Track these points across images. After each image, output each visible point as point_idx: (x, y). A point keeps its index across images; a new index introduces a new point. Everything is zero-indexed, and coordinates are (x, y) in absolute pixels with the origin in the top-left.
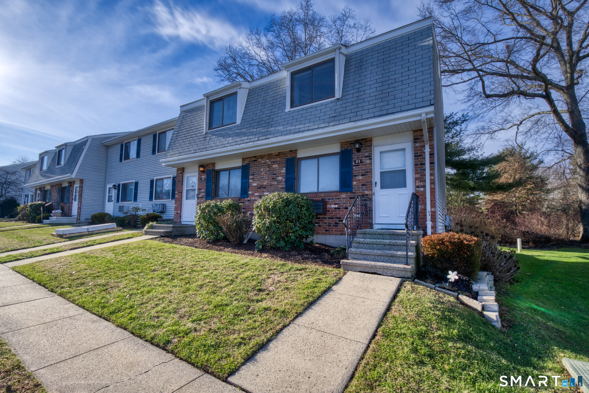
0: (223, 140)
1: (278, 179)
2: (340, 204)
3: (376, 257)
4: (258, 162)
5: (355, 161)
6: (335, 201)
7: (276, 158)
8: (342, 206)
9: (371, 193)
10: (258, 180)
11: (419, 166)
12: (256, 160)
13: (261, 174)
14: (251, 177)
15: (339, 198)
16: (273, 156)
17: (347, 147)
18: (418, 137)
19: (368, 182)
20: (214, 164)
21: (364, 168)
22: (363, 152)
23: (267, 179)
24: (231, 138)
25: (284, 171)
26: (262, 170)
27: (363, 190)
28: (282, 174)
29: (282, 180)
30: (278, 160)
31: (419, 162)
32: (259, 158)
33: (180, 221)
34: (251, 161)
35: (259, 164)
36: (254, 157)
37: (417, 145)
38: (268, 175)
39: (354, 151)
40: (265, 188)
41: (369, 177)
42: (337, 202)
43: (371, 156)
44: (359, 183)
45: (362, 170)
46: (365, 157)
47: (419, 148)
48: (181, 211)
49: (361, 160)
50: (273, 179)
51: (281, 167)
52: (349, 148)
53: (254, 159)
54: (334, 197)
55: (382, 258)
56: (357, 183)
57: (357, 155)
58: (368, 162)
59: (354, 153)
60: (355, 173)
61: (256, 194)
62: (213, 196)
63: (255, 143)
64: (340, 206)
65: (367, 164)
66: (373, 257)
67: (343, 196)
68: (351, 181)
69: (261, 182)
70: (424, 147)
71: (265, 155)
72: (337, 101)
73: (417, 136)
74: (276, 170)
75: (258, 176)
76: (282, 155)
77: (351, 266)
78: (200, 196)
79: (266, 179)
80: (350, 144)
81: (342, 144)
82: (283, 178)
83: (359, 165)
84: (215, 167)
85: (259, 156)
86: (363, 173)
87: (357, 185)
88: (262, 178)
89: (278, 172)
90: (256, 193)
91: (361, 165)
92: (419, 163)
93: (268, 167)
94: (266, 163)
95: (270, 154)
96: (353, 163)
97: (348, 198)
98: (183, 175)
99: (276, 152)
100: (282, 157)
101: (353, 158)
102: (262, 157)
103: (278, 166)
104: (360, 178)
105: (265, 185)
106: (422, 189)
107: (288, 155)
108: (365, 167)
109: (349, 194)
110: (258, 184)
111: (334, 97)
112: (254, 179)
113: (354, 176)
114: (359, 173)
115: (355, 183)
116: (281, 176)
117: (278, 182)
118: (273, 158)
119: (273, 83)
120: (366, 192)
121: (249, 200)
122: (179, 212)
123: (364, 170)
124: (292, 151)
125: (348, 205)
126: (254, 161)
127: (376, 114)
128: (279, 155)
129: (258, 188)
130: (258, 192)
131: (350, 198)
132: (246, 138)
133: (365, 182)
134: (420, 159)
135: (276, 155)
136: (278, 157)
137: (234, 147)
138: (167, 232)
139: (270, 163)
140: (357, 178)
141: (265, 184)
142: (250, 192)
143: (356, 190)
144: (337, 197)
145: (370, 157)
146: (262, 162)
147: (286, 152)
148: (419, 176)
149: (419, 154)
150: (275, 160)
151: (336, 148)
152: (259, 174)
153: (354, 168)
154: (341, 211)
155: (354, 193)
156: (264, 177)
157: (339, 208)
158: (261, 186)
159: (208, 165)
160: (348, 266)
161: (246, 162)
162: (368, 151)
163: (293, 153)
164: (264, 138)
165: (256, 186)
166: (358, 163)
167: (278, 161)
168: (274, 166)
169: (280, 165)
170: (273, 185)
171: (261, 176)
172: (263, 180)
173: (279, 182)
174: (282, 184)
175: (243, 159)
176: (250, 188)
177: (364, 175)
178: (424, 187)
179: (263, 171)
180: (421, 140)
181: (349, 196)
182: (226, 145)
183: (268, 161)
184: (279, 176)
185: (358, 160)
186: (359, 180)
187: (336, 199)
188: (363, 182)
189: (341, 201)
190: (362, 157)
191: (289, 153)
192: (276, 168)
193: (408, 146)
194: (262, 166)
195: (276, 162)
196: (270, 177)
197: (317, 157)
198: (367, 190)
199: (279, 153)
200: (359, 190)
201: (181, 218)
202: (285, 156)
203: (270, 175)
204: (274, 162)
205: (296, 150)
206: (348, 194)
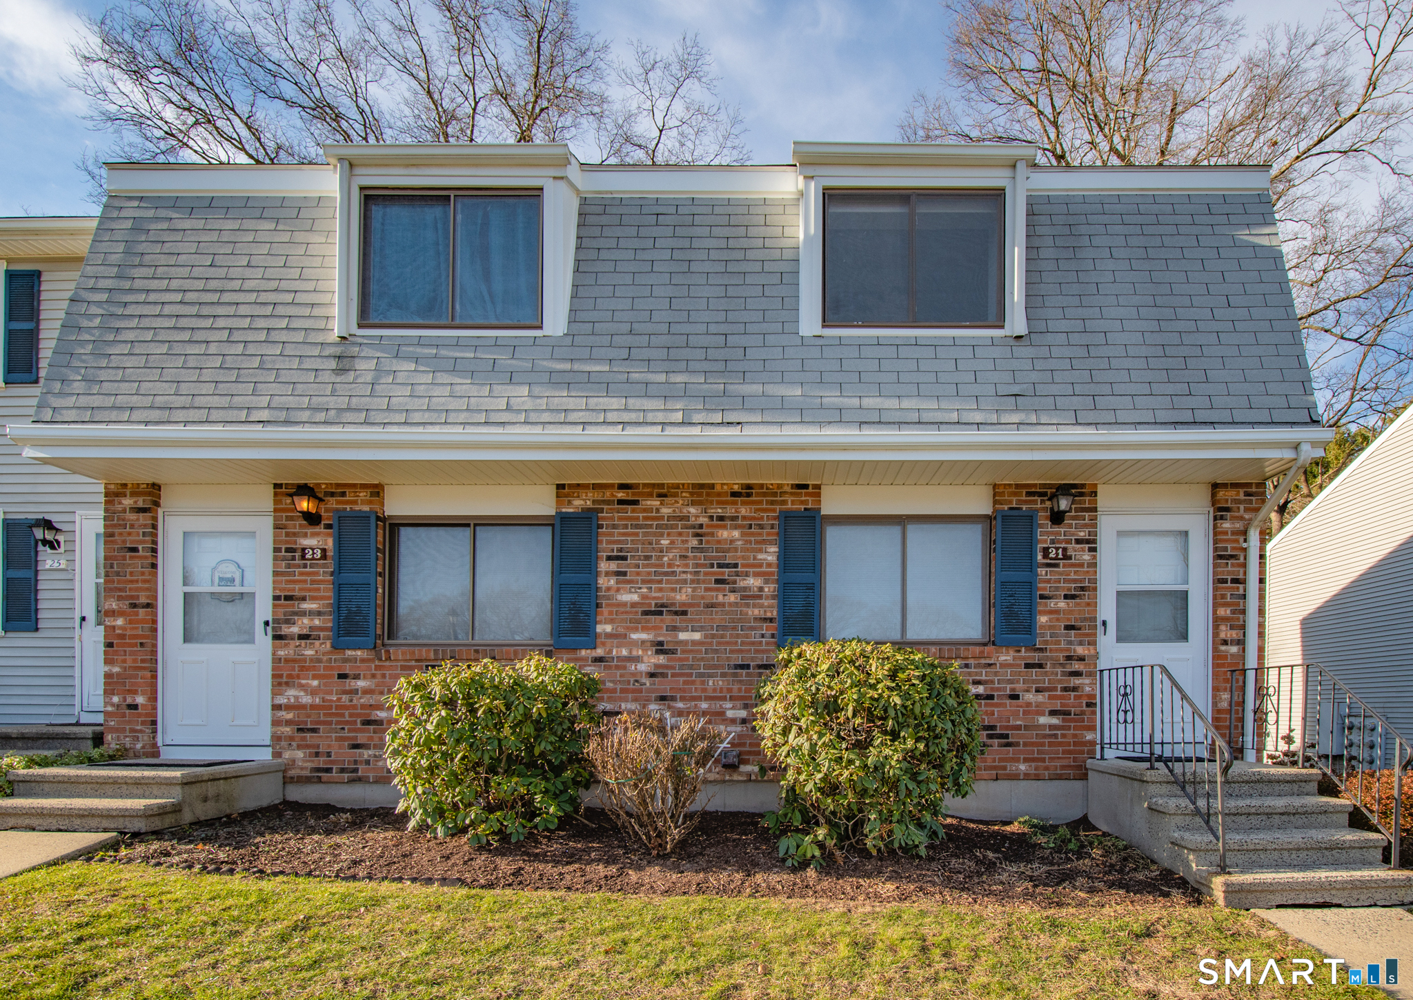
0: (474, 391)
1: (742, 584)
2: (992, 682)
3: (1286, 854)
4: (645, 510)
5: (1046, 551)
6: (977, 674)
7: (735, 503)
8: (998, 689)
9: (1092, 652)
10: (644, 582)
11: (1229, 584)
12: (635, 502)
13: (660, 558)
14: (604, 566)
15: (990, 665)
16: (719, 494)
17: (1019, 502)
18: (1229, 505)
19: (1085, 619)
20: (377, 491)
21: (1073, 576)
22: (1070, 526)
23: (693, 581)
24: (525, 390)
25: (772, 558)
26: (665, 542)
27: (1070, 643)
28: (761, 566)
29: (761, 589)
30: (744, 511)
31: (1229, 573)
32: (651, 495)
33: (155, 745)
34: (608, 502)
35: (645, 518)
36: (623, 487)
37: (1226, 525)
38: (697, 565)
39: (1043, 519)
40: (684, 613)
41: (1088, 604)
42: (984, 678)
43: (1094, 541)
44: (1058, 620)
45: (1065, 581)
46: (1078, 541)
47: (1230, 537)
48: (153, 698)
49: (1065, 550)
50: (718, 581)
51: (757, 542)
52: (1024, 507)
53: (621, 495)
54: (971, 661)
55: (1303, 854)
56: (1050, 620)
57: (1052, 533)
58: (1087, 557)
59: (1041, 526)
60: (1044, 588)
61: (634, 636)
62: (379, 632)
63: (670, 431)
64: (992, 689)
65: (1081, 565)
66: (1276, 855)
67: (1002, 658)
68: (1032, 614)
69: (661, 590)
70: (1245, 533)
71: (677, 486)
72: (1013, 342)
73: (1227, 500)
74: (736, 550)
75: (645, 566)
76: (758, 494)
77: (1249, 891)
78: (295, 630)
79: (685, 581)
80: (1029, 494)
81: (997, 491)
82: (766, 582)
83: (1056, 566)
84: (383, 504)
85: (645, 485)
86: (1069, 589)
87: (1051, 627)
88: (666, 574)
89: (743, 558)
90: (636, 630)
91: (1064, 566)
92: (1229, 578)
93: (697, 535)
94: (687, 518)
95: (702, 486)
96: (1040, 557)
97: (1019, 665)
98: (155, 519)
99: (736, 482)
100: (760, 502)
101: (1038, 542)
102: (664, 492)
103: (743, 534)
104: (1062, 604)
105: (684, 604)
106: (1234, 649)
107: (790, 499)
108: (1075, 572)
109: (1023, 653)
110: (644, 597)
111: (1002, 327)
112: (625, 574)
113: (1042, 597)
114: (1057, 589)
115: (1043, 619)
116: (756, 575)
117: (743, 598)
118: (719, 503)
119: (712, 204)
120: (1080, 650)
121: (599, 660)
122: (140, 700)
123: (1075, 581)
124: (805, 486)
125: (1020, 686)
126: (621, 502)
127: (1162, 416)
128: (749, 495)
129: (646, 613)
130: (644, 629)
131: (1027, 666)
132: (616, 403)
133: (1076, 620)
134: (1233, 565)
135: (734, 494)
136: (743, 503)
137: (551, 430)
138: (162, 812)
139: (703, 520)
140: (1052, 604)
141: (681, 597)
142: (604, 628)
143: (1046, 642)
144: (983, 661)
145: (1091, 543)
146: (665, 511)
147: (780, 486)
148: (1228, 612)
149: (1229, 553)
150: (730, 511)
151: (978, 503)
152: (647, 558)
153: (1042, 571)
154: (997, 705)
155: (1041, 650)
156: (674, 573)
157: (991, 697)
158: (663, 606)
159: (339, 490)
160: (1244, 894)
161: (577, 502)
162: (1086, 526)
163: (807, 494)
164: (718, 418)
165: (634, 605)
166: (1056, 558)
167: (744, 518)
168: (724, 534)
169: (753, 534)
170: (723, 605)
171: (662, 566)
172: (668, 582)
173: (749, 596)
174: (761, 606)
175: (560, 487)
176: (605, 611)
177: (1073, 597)
178: (1241, 642)
179: (669, 550)
180: (1236, 514)
181: (1024, 658)
182: (495, 417)
183: (692, 510)
184: (747, 574)
185: (1057, 549)
186: (1057, 612)
187: (978, 666)
188: (1069, 619)
189: (996, 674)
190: (1069, 542)
191: (792, 494)
192: (732, 541)
193: (1198, 525)
194: (667, 527)
195: (734, 518)
196: (706, 574)
197: (901, 521)
198: (1081, 643)
199: (749, 487)
200: (1058, 643)
201: (155, 731)
202: (772, 503)
203: (704, 566)
204: (721, 518)
205: (818, 487)
206: (1019, 651)
